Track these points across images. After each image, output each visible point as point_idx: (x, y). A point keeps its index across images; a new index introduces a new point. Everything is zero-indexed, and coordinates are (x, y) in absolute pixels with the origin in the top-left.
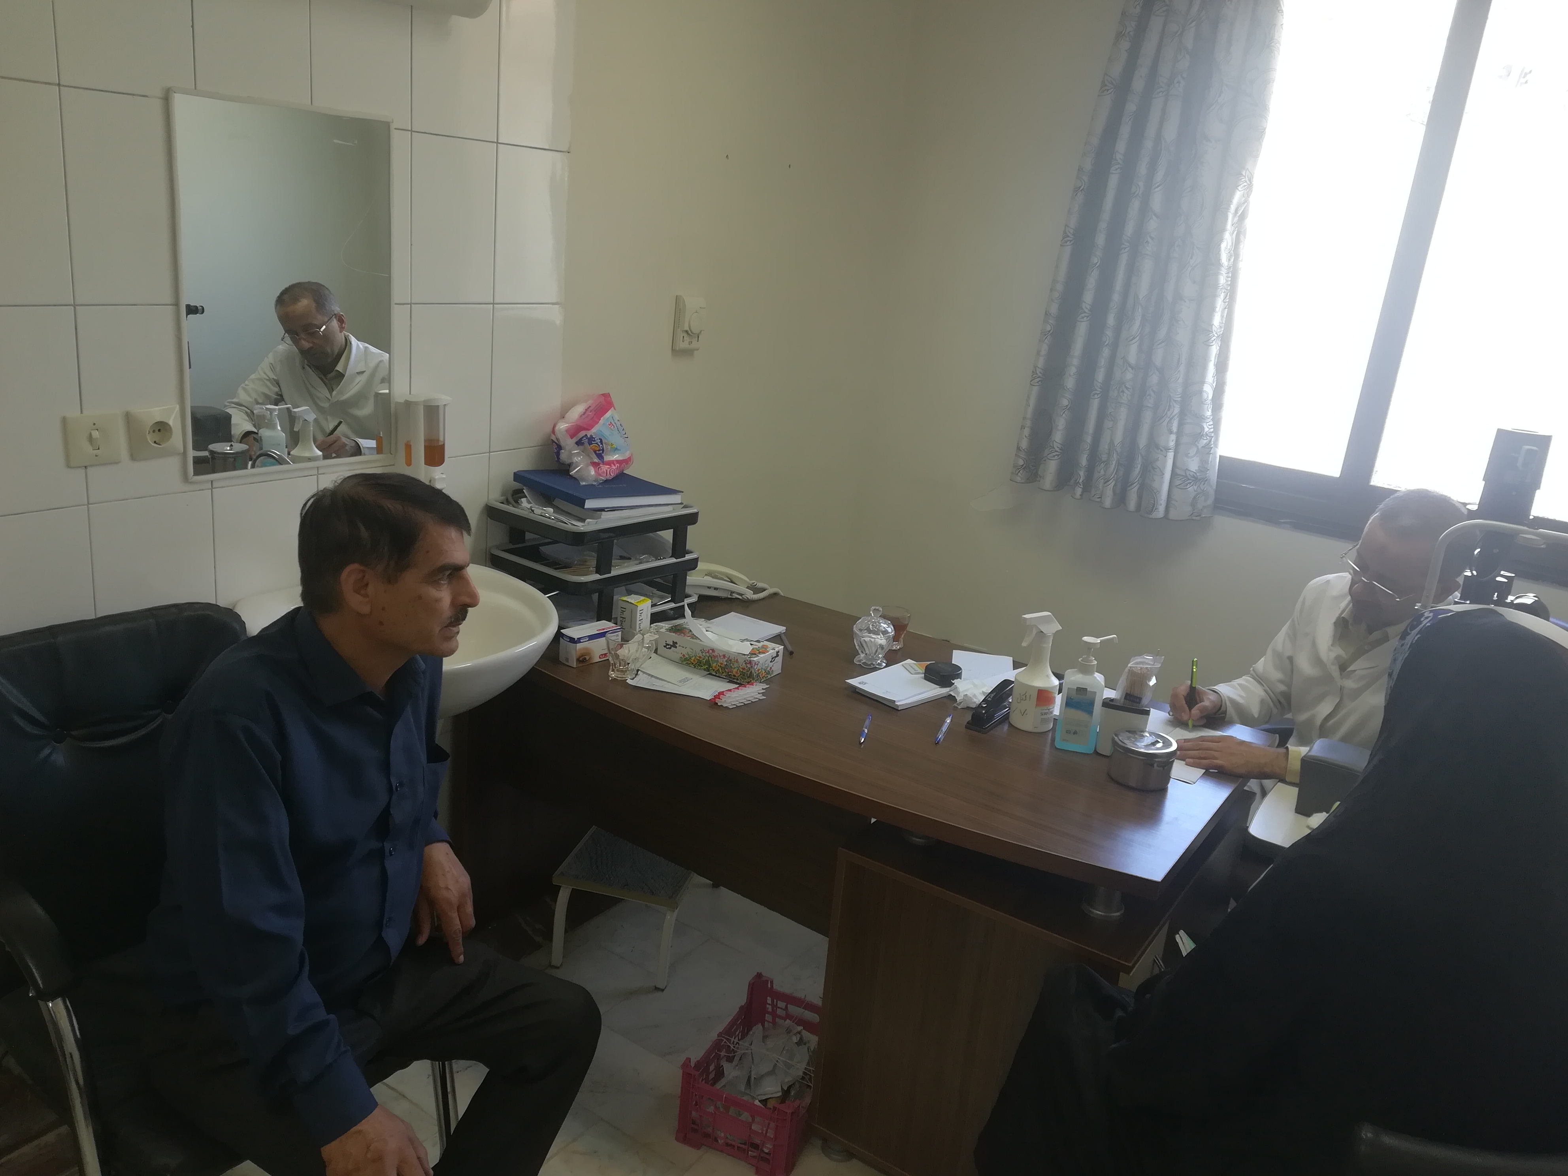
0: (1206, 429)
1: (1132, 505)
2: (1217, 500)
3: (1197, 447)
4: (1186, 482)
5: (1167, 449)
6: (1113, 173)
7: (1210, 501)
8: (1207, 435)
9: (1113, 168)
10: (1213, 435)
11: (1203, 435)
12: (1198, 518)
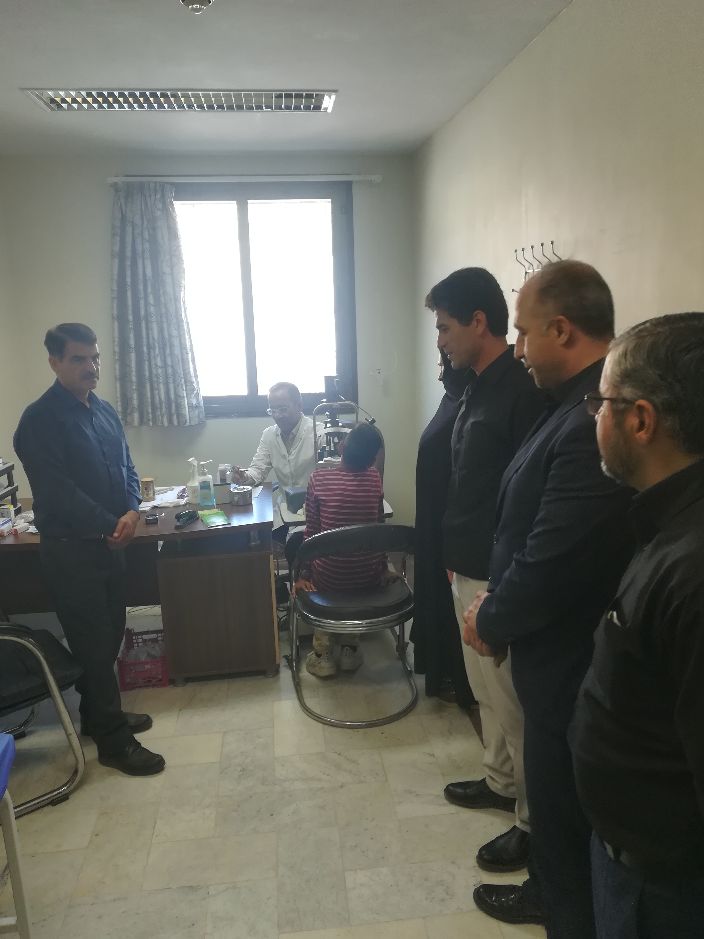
0: (195, 387)
1: (176, 423)
2: (206, 414)
3: (194, 394)
4: (194, 409)
5: (184, 397)
6: (128, 290)
7: (204, 415)
8: (196, 389)
9: (127, 288)
10: (198, 388)
11: (195, 389)
12: (201, 422)
